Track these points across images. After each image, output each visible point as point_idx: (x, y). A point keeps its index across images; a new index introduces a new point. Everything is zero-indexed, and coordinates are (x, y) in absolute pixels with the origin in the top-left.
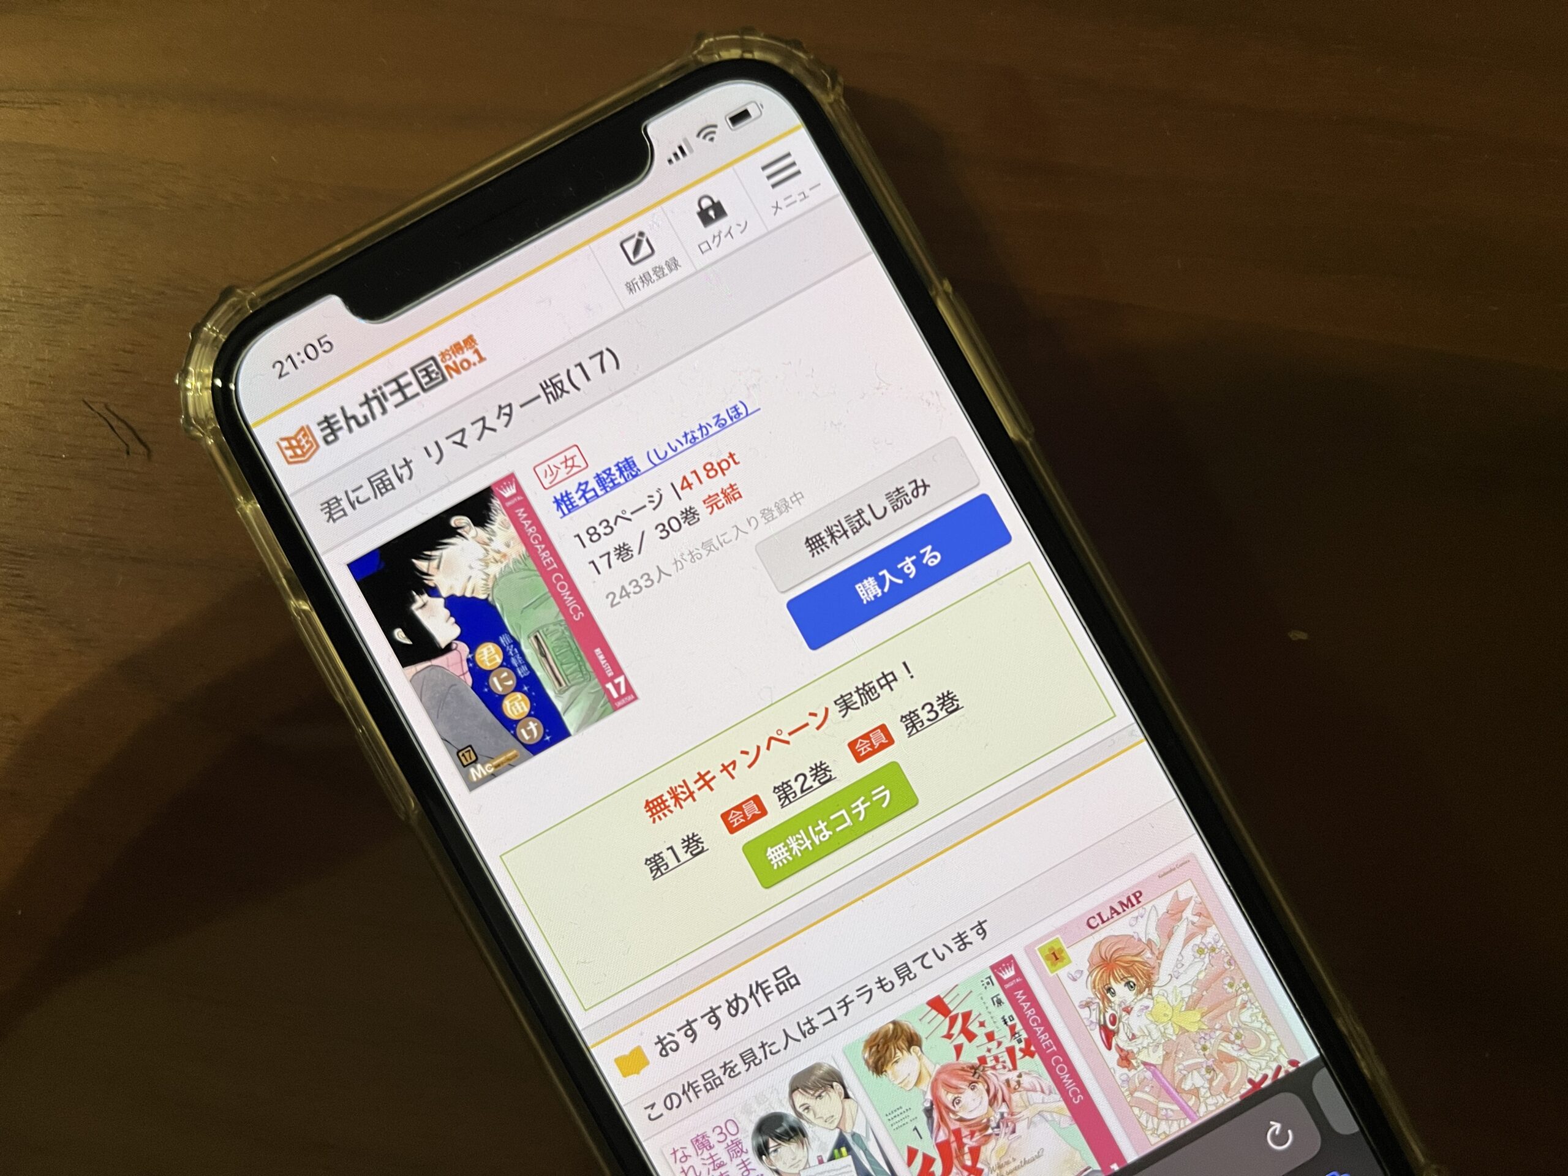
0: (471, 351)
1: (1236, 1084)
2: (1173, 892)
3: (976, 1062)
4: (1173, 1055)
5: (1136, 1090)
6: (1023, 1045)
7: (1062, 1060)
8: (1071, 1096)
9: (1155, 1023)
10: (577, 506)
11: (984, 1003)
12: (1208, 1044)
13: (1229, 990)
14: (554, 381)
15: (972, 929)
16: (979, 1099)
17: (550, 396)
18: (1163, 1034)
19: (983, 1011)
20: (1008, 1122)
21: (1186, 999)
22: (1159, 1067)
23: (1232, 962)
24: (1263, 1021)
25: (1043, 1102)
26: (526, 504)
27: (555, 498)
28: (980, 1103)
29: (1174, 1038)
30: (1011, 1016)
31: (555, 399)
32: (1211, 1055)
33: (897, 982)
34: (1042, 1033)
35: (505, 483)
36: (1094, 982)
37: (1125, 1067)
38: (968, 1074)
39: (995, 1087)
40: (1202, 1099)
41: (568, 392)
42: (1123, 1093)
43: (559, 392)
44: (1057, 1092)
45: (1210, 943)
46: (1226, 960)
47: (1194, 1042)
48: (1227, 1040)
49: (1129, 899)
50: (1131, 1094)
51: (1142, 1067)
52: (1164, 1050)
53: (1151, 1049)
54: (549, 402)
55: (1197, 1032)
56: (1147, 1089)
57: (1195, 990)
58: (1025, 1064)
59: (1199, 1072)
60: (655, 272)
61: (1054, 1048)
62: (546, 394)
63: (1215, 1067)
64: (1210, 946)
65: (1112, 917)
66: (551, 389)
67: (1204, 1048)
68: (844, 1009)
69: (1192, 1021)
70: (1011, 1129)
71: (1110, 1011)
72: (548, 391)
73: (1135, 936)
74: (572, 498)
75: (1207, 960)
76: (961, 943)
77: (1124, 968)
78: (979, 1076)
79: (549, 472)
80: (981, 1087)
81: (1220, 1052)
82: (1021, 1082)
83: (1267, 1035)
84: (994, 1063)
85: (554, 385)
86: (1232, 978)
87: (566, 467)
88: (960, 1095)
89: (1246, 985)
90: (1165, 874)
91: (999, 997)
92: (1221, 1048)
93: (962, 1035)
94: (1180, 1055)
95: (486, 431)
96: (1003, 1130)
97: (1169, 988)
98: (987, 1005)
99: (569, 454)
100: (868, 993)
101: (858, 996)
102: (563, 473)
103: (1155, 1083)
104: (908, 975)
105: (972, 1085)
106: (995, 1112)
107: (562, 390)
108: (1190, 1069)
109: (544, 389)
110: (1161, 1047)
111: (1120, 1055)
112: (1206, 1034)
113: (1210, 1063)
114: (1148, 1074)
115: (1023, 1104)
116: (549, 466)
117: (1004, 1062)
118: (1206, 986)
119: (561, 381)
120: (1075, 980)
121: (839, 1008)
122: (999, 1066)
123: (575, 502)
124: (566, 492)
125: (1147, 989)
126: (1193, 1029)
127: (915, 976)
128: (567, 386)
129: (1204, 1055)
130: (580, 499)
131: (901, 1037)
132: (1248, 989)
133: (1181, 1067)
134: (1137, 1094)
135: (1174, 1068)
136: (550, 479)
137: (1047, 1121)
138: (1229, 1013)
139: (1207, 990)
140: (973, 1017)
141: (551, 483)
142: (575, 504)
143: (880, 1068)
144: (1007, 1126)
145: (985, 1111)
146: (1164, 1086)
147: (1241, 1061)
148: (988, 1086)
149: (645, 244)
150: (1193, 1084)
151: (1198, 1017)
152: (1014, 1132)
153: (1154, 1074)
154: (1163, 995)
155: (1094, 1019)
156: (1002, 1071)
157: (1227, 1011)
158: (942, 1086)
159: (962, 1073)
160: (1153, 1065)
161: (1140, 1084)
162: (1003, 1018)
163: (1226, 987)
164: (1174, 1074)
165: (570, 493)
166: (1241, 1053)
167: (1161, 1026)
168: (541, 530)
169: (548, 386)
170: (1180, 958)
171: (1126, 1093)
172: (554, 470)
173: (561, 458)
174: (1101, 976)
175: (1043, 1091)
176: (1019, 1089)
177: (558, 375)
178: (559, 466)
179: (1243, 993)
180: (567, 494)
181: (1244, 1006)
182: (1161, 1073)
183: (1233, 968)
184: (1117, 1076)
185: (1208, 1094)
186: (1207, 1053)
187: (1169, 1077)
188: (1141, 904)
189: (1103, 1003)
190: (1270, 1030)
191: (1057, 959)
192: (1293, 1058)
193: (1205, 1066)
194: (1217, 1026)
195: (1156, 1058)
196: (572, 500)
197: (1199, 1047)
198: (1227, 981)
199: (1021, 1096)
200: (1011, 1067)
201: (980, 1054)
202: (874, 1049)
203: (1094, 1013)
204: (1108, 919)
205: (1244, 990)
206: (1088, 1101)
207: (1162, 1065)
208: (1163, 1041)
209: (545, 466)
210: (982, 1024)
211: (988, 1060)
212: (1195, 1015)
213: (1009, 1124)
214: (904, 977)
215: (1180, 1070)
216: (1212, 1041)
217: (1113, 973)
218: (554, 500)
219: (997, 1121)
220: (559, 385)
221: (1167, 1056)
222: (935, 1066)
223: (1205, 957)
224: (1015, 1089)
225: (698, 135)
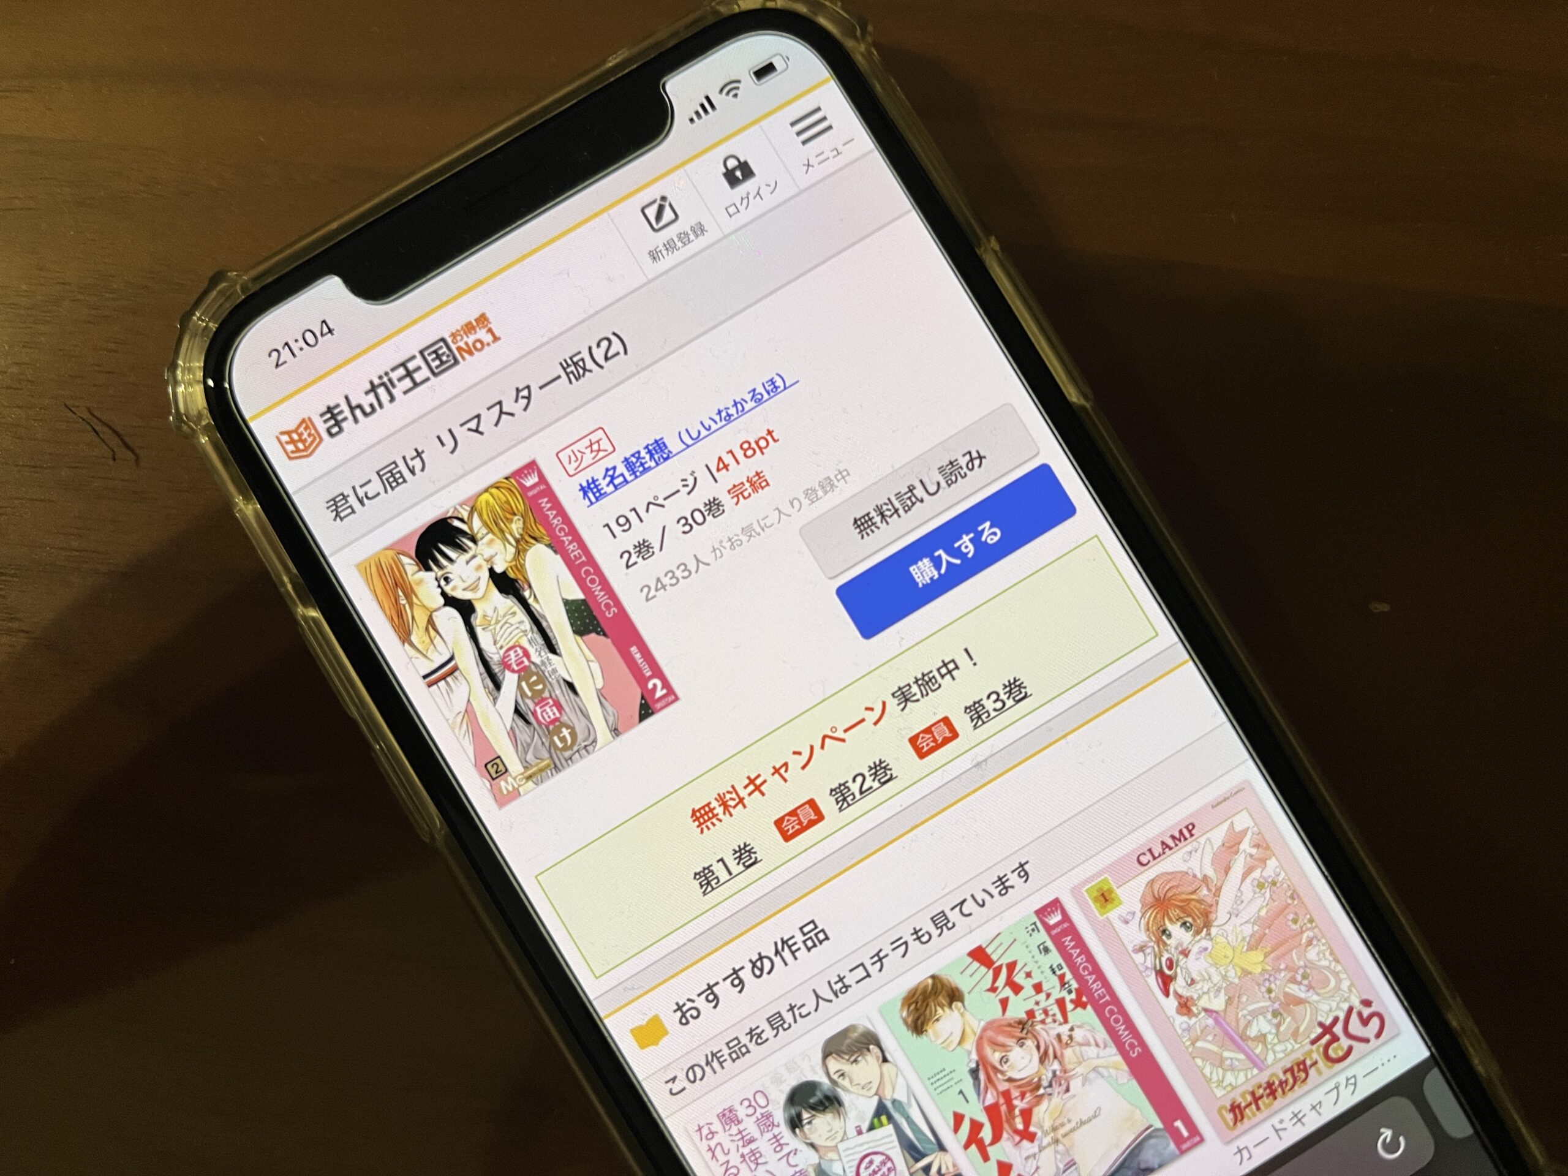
0: (484, 331)
1: (1306, 1029)
2: (1229, 822)
3: (1024, 1016)
4: (1236, 1001)
5: (1197, 1040)
6: (1073, 996)
7: (1116, 1010)
8: (1128, 1048)
9: (1215, 965)
10: (605, 493)
11: (1030, 952)
12: (1273, 986)
13: (1294, 927)
14: (575, 359)
15: (1013, 871)
16: (1029, 1057)
17: (571, 376)
18: (1225, 977)
19: (1028, 958)
20: (1061, 1081)
21: (1248, 939)
22: (1222, 1014)
23: (1295, 896)
24: (1331, 959)
25: (1098, 1057)
26: (549, 493)
27: (581, 485)
28: (1030, 1061)
29: (1236, 981)
30: (1060, 965)
31: (577, 379)
32: (1277, 998)
33: (935, 932)
34: (1094, 982)
35: (526, 472)
36: (1148, 923)
37: (1185, 1014)
38: (1013, 1029)
39: (1045, 1043)
40: (1269, 1047)
41: (590, 371)
42: (1184, 1043)
43: (581, 371)
44: (1113, 1045)
45: (1270, 876)
46: (1289, 893)
47: (1259, 985)
48: (1293, 980)
49: (1181, 832)
50: (1193, 1044)
51: (1203, 1014)
52: (1226, 994)
53: (1212, 994)
54: (570, 382)
55: (1261, 974)
56: (1210, 1038)
57: (1256, 928)
58: (1077, 1016)
59: (1265, 1017)
60: (680, 238)
61: (1108, 998)
62: (567, 374)
63: (1282, 1011)
64: (1270, 880)
65: (1164, 853)
66: (572, 368)
67: (1270, 991)
68: (879, 964)
69: (1255, 961)
70: (1064, 1087)
71: (1166, 956)
72: (569, 370)
73: (1190, 872)
74: (600, 485)
75: (1268, 895)
76: (1002, 887)
77: (1181, 908)
78: (1028, 1032)
79: (573, 458)
80: (1030, 1043)
81: (1286, 994)
82: (1074, 1036)
83: (1336, 974)
84: (1043, 1016)
85: (575, 364)
86: (1296, 914)
87: (592, 451)
88: (1008, 1054)
89: (1311, 921)
90: (1219, 804)
91: (1046, 944)
92: (1287, 990)
93: (1007, 988)
94: (1244, 999)
95: (504, 417)
96: (1056, 1089)
97: (1229, 927)
98: (1033, 953)
99: (594, 437)
100: (904, 947)
101: (894, 949)
102: (588, 458)
103: (1217, 1030)
104: (946, 924)
105: (1021, 1042)
106: (1046, 1068)
107: (584, 369)
108: (1255, 1014)
109: (564, 369)
110: (1223, 991)
111: (1179, 1003)
112: (1270, 975)
113: (1276, 1006)
114: (1210, 1022)
115: (1075, 1060)
116: (573, 451)
117: (1054, 1015)
118: (1266, 923)
119: (583, 360)
120: (1126, 922)
121: (873, 964)
122: (1049, 1020)
123: (602, 489)
124: (593, 478)
125: (1205, 930)
126: (1257, 970)
127: (954, 925)
128: (590, 364)
129: (1270, 998)
130: (608, 485)
131: (941, 992)
132: (1314, 924)
133: (1245, 1012)
134: (1199, 1044)
135: (1238, 1013)
136: (574, 465)
137: (1103, 1077)
138: (1294, 951)
139: (1269, 928)
140: (1018, 968)
141: (576, 469)
142: (602, 492)
143: (919, 1028)
144: (1060, 1085)
145: (1036, 1070)
146: (1227, 1033)
147: (1309, 1002)
148: (1038, 1043)
149: (668, 210)
150: (1259, 1031)
151: (1261, 958)
152: (1068, 1090)
153: (1216, 1021)
154: (1223, 936)
155: (1149, 964)
156: (1052, 1025)
157: (1292, 950)
158: (989, 1045)
159: (1009, 1029)
160: (1215, 1012)
161: (1202, 1031)
162: (1051, 967)
163: (1290, 923)
164: (1237, 1021)
165: (597, 480)
166: (1310, 994)
167: (1222, 968)
168: (567, 520)
169: (568, 366)
170: (1239, 894)
171: (1188, 1043)
172: (579, 455)
173: (586, 442)
174: (1155, 917)
175: (1097, 1045)
176: (1072, 1044)
177: (579, 353)
178: (583, 450)
179: (1308, 929)
180: (594, 481)
181: (1310, 943)
182: (1224, 1020)
183: (1296, 902)
184: (1177, 1024)
185: (1276, 1041)
186: (1273, 995)
187: (1233, 1024)
188: (1193, 838)
189: (1158, 946)
190: (1339, 968)
191: (1106, 900)
192: (1365, 997)
193: (1271, 1010)
194: (1282, 966)
195: (1218, 1003)
196: (600, 487)
197: (1263, 989)
198: (1291, 917)
199: (1073, 1051)
200: (1062, 1020)
201: (1029, 1008)
202: (912, 1007)
203: (1149, 958)
204: (1160, 855)
205: (1309, 925)
206: (1147, 1055)
207: (1225, 1010)
208: (1224, 985)
209: (568, 451)
210: (1029, 975)
211: (1037, 1014)
212: (1257, 956)
213: (1063, 1082)
214: (941, 927)
215: (1244, 1016)
216: (1278, 983)
217: (1168, 915)
218: (579, 488)
219: (1049, 1079)
220: (581, 363)
221: (1229, 1001)
222: (980, 1021)
223: (1264, 894)
224: (1067, 1044)
225: (721, 91)
